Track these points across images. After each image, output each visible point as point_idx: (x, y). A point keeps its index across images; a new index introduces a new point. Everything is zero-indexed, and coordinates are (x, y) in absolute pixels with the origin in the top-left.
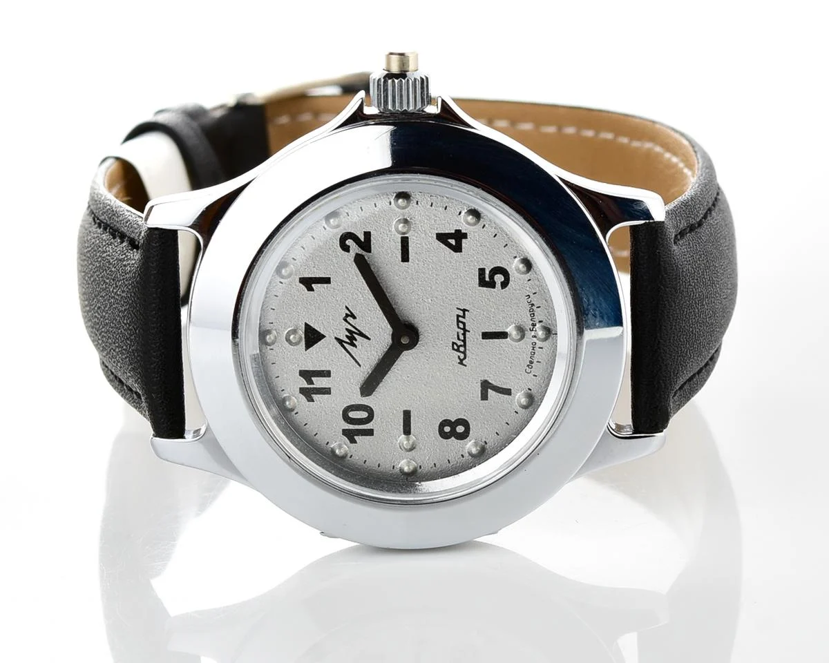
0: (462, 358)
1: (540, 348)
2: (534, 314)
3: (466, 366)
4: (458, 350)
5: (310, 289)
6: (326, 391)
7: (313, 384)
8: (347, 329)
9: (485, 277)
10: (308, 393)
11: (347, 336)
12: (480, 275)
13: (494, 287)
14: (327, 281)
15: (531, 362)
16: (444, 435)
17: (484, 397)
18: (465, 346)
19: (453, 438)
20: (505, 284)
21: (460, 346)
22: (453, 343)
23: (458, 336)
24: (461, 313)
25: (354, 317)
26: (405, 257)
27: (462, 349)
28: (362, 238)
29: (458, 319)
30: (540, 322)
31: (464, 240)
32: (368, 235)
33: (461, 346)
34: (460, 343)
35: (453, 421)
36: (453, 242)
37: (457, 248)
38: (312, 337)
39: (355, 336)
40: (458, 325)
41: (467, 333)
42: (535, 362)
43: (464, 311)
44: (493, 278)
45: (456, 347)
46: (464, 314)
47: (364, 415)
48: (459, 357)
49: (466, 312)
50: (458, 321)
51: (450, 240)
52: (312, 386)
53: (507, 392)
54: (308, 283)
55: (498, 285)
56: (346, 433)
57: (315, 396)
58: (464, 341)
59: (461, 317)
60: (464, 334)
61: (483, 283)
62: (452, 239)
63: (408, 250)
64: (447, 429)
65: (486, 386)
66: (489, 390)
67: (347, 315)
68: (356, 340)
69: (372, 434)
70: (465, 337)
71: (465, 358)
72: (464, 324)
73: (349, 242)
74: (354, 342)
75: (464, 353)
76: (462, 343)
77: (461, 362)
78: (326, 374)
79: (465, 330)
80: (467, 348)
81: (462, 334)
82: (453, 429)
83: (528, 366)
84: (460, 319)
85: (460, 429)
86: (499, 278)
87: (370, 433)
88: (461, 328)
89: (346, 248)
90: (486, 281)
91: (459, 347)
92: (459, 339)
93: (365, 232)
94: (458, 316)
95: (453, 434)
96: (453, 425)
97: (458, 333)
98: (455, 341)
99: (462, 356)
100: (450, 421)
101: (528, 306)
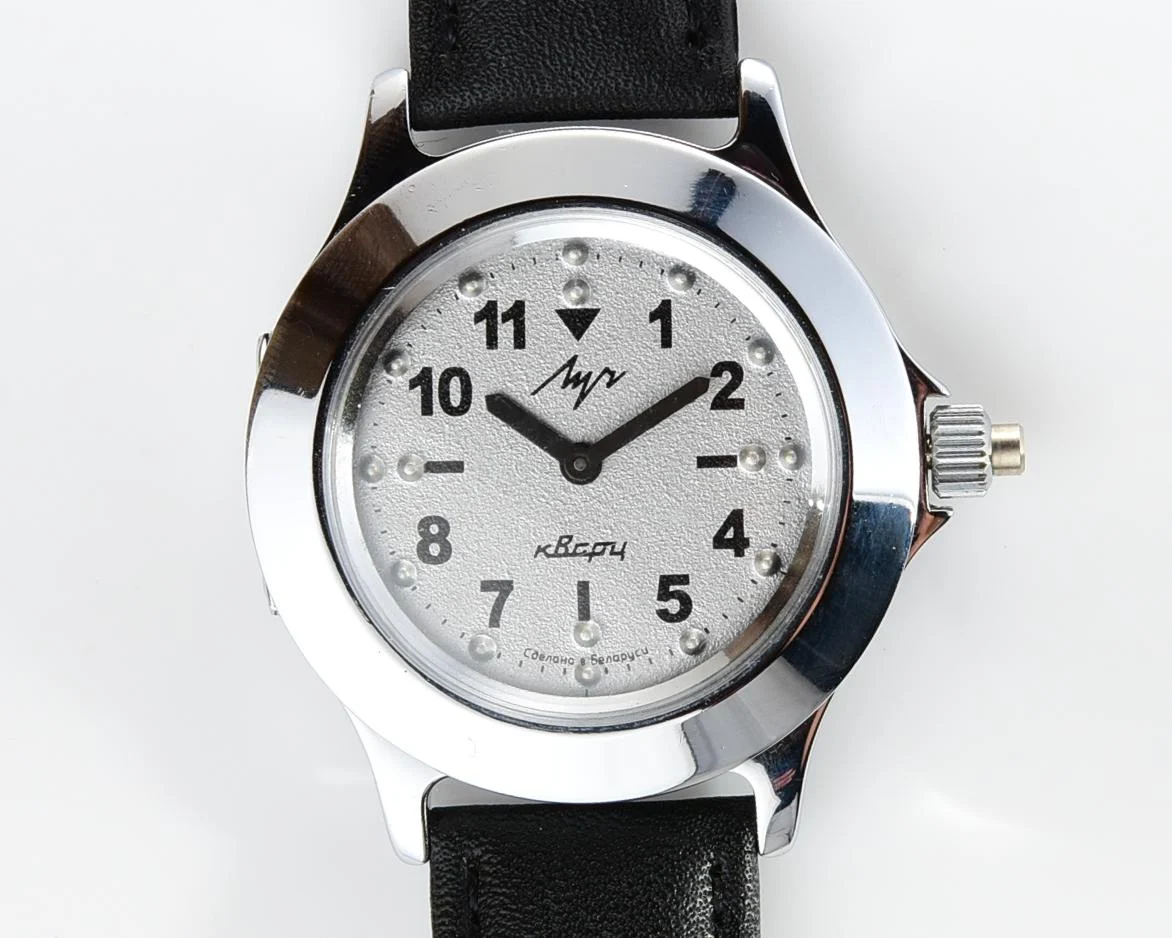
0: (547, 551)
1: (565, 670)
2: (618, 660)
3: (535, 556)
4: (560, 544)
5: (653, 317)
6: (492, 341)
7: (504, 321)
8: (590, 373)
9: (674, 584)
10: (488, 314)
11: (579, 374)
12: (678, 577)
13: (660, 598)
14: (666, 342)
15: (542, 658)
16: (424, 525)
17: (487, 586)
18: (566, 554)
19: (420, 538)
20: (664, 615)
21: (565, 548)
22: (570, 538)
23: (582, 545)
24: (618, 548)
25: (609, 385)
26: (704, 462)
27: (562, 550)
28: (734, 395)
29: (609, 544)
30: (606, 671)
31: (731, 552)
32: (739, 404)
33: (567, 549)
34: (571, 548)
35: (447, 538)
36: (730, 534)
37: (719, 542)
38: (578, 321)
39: (581, 387)
40: (599, 544)
41: (587, 558)
42: (541, 663)
43: (622, 553)
44: (674, 597)
45: (566, 540)
46: (617, 554)
47: (455, 400)
48: (549, 546)
49: (620, 557)
50: (606, 544)
51: (732, 529)
52: (499, 319)
53: (495, 621)
54: (663, 313)
55: (663, 605)
56: (426, 373)
57: (483, 325)
58: (574, 554)
59: (613, 547)
61: (666, 581)
62: (735, 532)
63: (717, 466)
64: (434, 529)
65: (504, 588)
66: (497, 594)
67: (612, 374)
68: (574, 387)
69: (424, 413)
70: (580, 555)
71: (548, 556)
72: (601, 554)
73: (727, 377)
74: (571, 385)
75: (556, 555)
76: (571, 551)
77: (540, 549)
78: (519, 342)
79: (592, 554)
80: (564, 558)
81: (585, 551)
82: (435, 540)
83: (537, 653)
85: (434, 549)
86: (674, 606)
87: (427, 410)
88: (594, 550)
89: (717, 371)
90: (669, 586)
91: (565, 545)
92: (577, 546)
93: (742, 401)
94: (613, 544)
95: (427, 539)
96: (442, 538)
97: (587, 544)
98: (574, 539)
99: (551, 551)
100: (447, 534)
101: (630, 651)
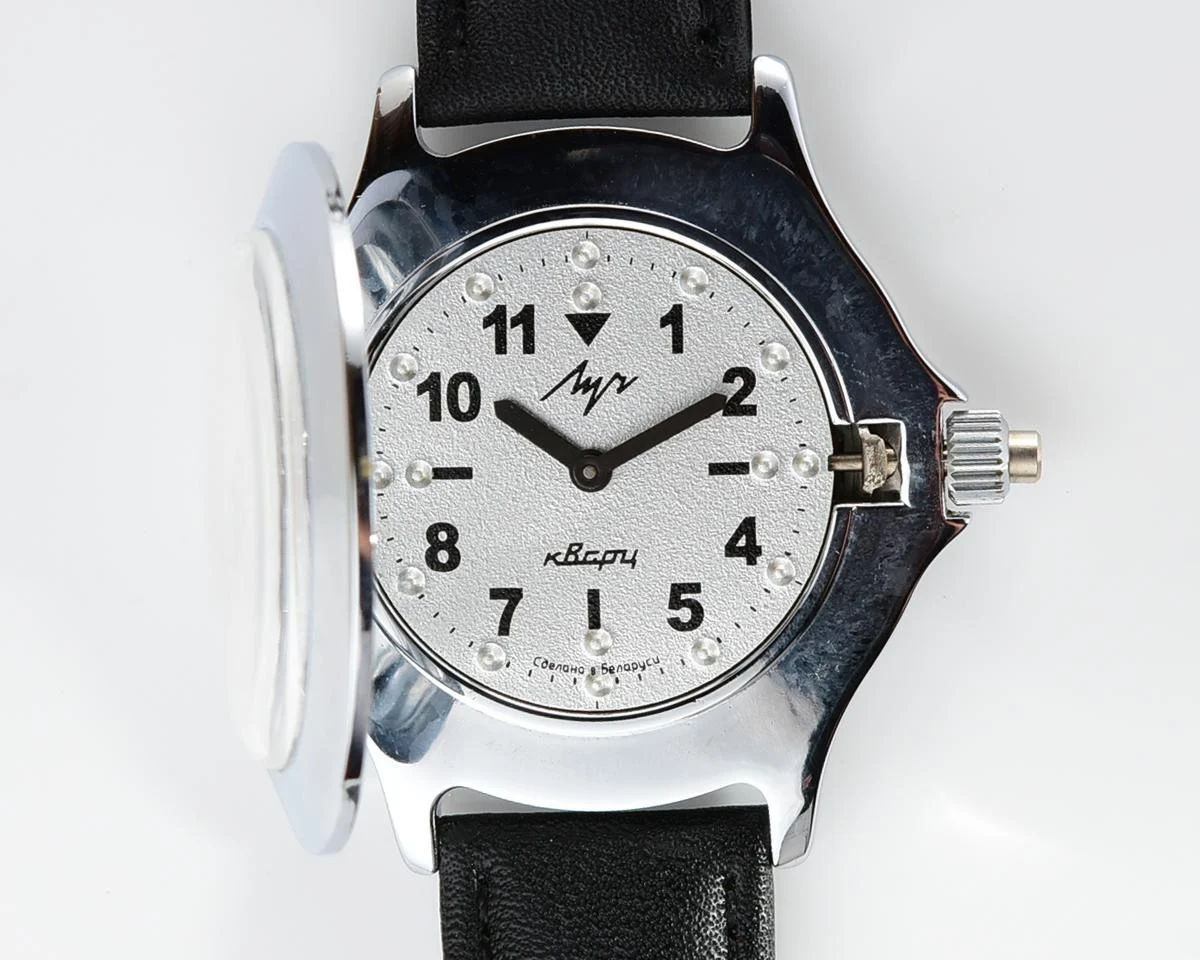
0: (558, 558)
1: (575, 678)
2: (629, 669)
3: (545, 564)
4: (570, 552)
5: (664, 322)
6: (501, 347)
7: (513, 326)
8: (601, 379)
9: (685, 593)
10: (497, 318)
11: (589, 379)
12: (690, 585)
13: (671, 606)
14: (678, 348)
16: (432, 532)
17: (495, 594)
18: (576, 562)
19: (428, 545)
20: (675, 623)
21: (574, 556)
22: (580, 546)
23: (592, 552)
24: (629, 556)
25: (620, 390)
26: (716, 469)
27: (572, 558)
28: (747, 401)
29: (619, 551)
30: (617, 680)
31: (743, 560)
32: (751, 410)
33: (577, 557)
34: (581, 555)
35: (456, 545)
36: (742, 542)
37: (731, 550)
38: (588, 325)
39: (591, 392)
40: (610, 552)
41: (598, 566)
42: (551, 671)
43: (633, 562)
44: (685, 606)
45: (575, 548)
46: (627, 562)
47: (464, 405)
48: (559, 554)
49: (631, 565)
50: (616, 552)
51: (744, 537)
52: (509, 323)
53: (504, 629)
54: (674, 318)
55: (675, 614)
56: (435, 378)
57: (492, 329)
58: (584, 562)
59: (624, 555)
60: (595, 561)
61: (677, 589)
62: (747, 540)
63: (729, 473)
64: (443, 536)
65: (513, 596)
66: (506, 602)
67: (623, 379)
68: (584, 393)
69: (432, 419)
70: (590, 563)
71: (558, 563)
72: (612, 561)
73: (739, 383)
74: (581, 390)
75: (566, 563)
76: (581, 559)
77: (550, 557)
78: (529, 347)
79: (602, 563)
80: (573, 566)
81: (595, 559)
82: (443, 547)
83: (547, 662)
84: (620, 556)
85: (443, 557)
86: (685, 615)
87: (435, 415)
88: (604, 557)
89: (729, 377)
90: (680, 594)
91: (575, 553)
92: (588, 553)
93: (755, 407)
94: (624, 552)
95: (435, 547)
96: (450, 545)
97: (598, 552)
98: (584, 546)
99: (560, 559)
100: (456, 540)
101: (641, 660)
